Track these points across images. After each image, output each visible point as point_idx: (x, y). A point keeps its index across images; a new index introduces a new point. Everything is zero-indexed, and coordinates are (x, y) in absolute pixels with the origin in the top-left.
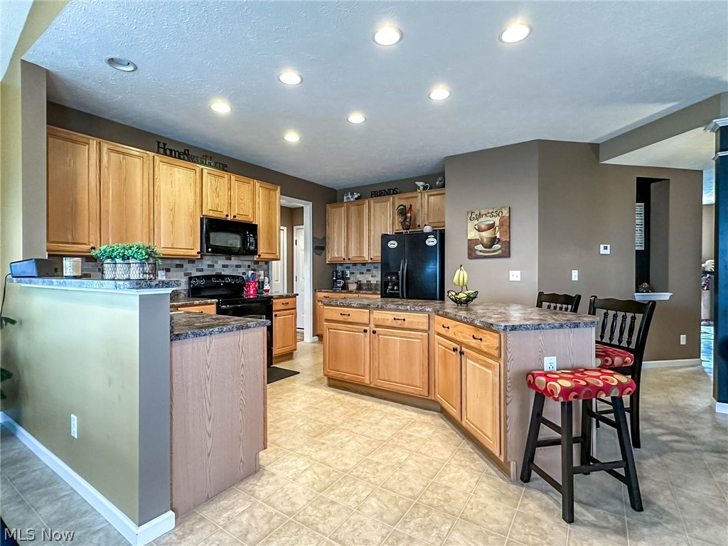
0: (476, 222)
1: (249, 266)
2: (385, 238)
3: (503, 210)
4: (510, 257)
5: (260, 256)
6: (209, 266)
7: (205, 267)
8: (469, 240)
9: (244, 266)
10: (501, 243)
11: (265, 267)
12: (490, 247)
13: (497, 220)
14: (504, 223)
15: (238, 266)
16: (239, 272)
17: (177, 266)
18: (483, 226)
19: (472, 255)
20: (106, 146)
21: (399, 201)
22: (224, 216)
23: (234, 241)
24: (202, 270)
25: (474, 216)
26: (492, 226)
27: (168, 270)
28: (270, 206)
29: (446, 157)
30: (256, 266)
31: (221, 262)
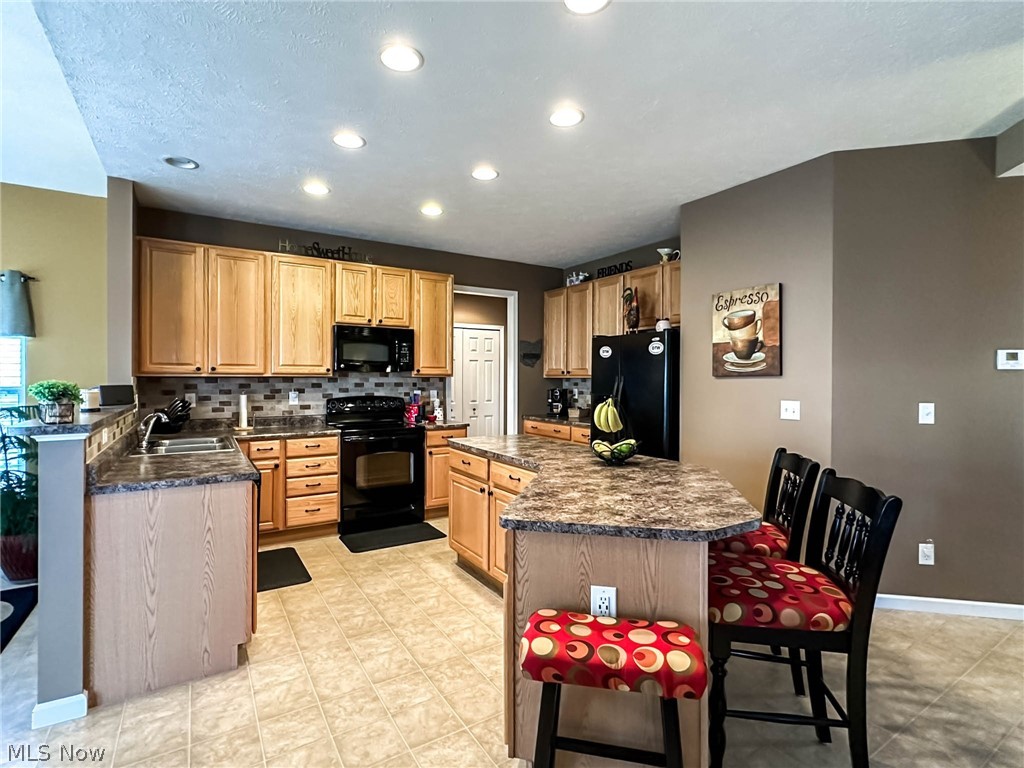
0: (725, 313)
1: (415, 385)
2: (599, 342)
3: (769, 291)
4: (781, 374)
5: (418, 371)
6: (357, 385)
7: (350, 386)
8: (714, 345)
9: (407, 384)
10: (765, 350)
11: (441, 384)
12: (748, 356)
13: (758, 309)
14: (771, 314)
15: (398, 385)
16: (400, 392)
17: (314, 386)
18: (736, 321)
19: (720, 372)
20: (213, 252)
21: (632, 281)
22: (366, 322)
23: (379, 352)
24: (347, 390)
25: (722, 303)
26: (750, 320)
27: (301, 391)
28: (436, 303)
29: (682, 206)
30: (425, 384)
31: (374, 379)
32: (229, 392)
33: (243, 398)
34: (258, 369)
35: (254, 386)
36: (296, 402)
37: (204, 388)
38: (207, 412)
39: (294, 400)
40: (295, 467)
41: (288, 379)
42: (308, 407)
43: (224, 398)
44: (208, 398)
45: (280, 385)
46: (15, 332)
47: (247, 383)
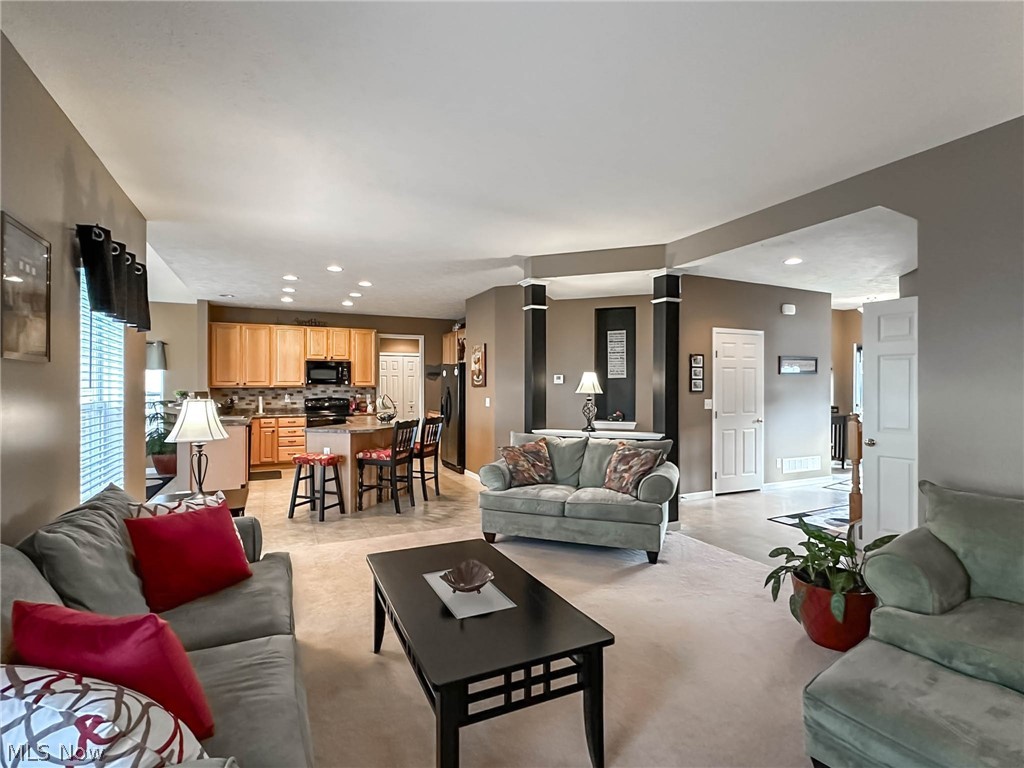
0: (474, 356)
3: (483, 346)
4: (486, 385)
5: (355, 384)
6: (321, 391)
7: (318, 392)
8: (472, 371)
10: (482, 374)
11: (373, 391)
12: (479, 377)
13: (481, 355)
14: (483, 357)
15: (346, 391)
16: (348, 396)
17: (298, 392)
18: (476, 360)
19: (473, 384)
20: (244, 326)
22: (323, 358)
23: (331, 375)
24: (317, 394)
25: (473, 350)
26: (479, 360)
27: (291, 395)
28: (365, 346)
29: (467, 300)
30: (363, 391)
31: (332, 388)
32: (253, 395)
33: (261, 398)
34: (266, 384)
35: (267, 392)
36: (289, 401)
37: (242, 393)
38: (243, 405)
39: (287, 399)
40: (283, 432)
41: (284, 389)
42: (295, 403)
43: (252, 398)
44: (243, 398)
45: (280, 392)
46: (159, 368)
47: (263, 391)
